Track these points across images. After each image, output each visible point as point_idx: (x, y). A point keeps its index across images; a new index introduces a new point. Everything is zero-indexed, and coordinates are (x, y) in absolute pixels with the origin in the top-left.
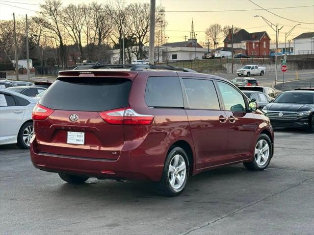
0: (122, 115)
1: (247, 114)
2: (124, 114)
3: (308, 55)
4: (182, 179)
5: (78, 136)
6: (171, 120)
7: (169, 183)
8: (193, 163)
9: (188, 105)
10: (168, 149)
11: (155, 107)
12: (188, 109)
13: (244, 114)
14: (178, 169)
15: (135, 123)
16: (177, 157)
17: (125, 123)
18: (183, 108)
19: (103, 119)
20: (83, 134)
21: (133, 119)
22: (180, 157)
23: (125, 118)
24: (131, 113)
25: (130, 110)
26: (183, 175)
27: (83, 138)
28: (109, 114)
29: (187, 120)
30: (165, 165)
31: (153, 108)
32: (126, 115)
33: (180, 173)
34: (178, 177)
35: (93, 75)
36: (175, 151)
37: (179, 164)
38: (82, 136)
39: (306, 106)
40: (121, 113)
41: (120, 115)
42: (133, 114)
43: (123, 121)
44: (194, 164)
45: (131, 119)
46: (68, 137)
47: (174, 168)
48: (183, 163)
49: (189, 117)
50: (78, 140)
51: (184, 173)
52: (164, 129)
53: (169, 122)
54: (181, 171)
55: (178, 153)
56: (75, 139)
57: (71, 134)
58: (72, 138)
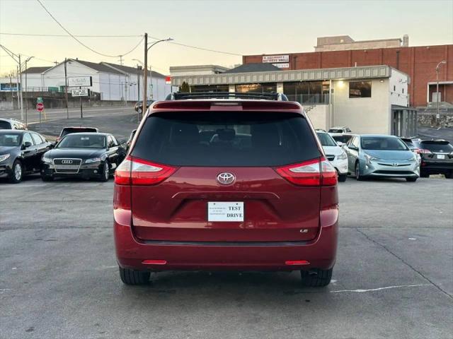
2: (320, 169)
5: (231, 208)
19: (284, 178)
20: (241, 204)
35: (240, 109)
38: (238, 208)
43: (321, 180)
46: (210, 211)
50: (232, 215)
56: (224, 214)
57: (215, 206)
58: (218, 212)
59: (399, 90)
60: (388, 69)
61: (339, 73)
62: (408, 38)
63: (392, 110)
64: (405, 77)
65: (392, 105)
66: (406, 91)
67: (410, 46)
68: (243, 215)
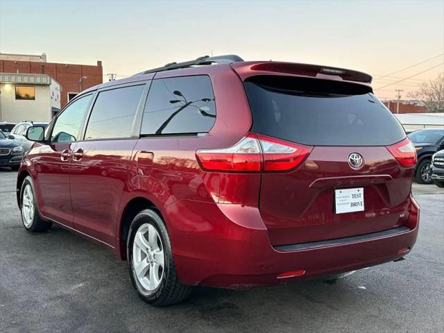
5: (354, 196)
27: (362, 199)
38: (359, 196)
46: (337, 201)
56: (348, 203)
57: (341, 195)
58: (344, 202)
59: (55, 97)
60: (49, 78)
61: (6, 78)
62: (45, 56)
63: (53, 111)
64: (58, 86)
65: (53, 108)
66: (59, 96)
67: (48, 62)
68: (363, 203)
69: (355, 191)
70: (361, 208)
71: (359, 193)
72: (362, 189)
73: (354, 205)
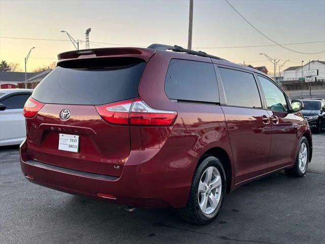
0: (128, 110)
1: (289, 115)
2: (131, 108)
3: (294, 81)
4: (216, 198)
5: (72, 140)
6: (203, 121)
7: (198, 208)
8: (231, 177)
9: (225, 100)
10: (198, 160)
11: (179, 100)
12: (225, 105)
13: (286, 115)
14: (211, 186)
15: (147, 123)
16: (210, 170)
17: (132, 123)
18: (218, 104)
19: (101, 116)
20: (77, 137)
21: (145, 117)
22: (214, 170)
23: (132, 115)
24: (141, 107)
25: (140, 102)
26: (217, 193)
27: (77, 144)
28: (111, 109)
29: (224, 120)
30: (192, 184)
31: (176, 101)
32: (133, 110)
33: (213, 191)
34: (211, 196)
36: (207, 162)
37: (213, 178)
38: (75, 141)
39: (314, 112)
40: (127, 107)
41: (125, 110)
42: (145, 110)
43: (129, 119)
44: (233, 178)
45: (142, 118)
46: (60, 141)
47: (206, 185)
48: (218, 178)
49: (226, 115)
51: (220, 191)
52: (194, 131)
53: (201, 123)
54: (215, 189)
55: (211, 164)
56: (67, 144)
57: (63, 137)
58: (64, 143)
68: (77, 147)
69: (72, 137)
70: (76, 150)
71: (75, 138)
72: (78, 136)
73: (71, 146)
